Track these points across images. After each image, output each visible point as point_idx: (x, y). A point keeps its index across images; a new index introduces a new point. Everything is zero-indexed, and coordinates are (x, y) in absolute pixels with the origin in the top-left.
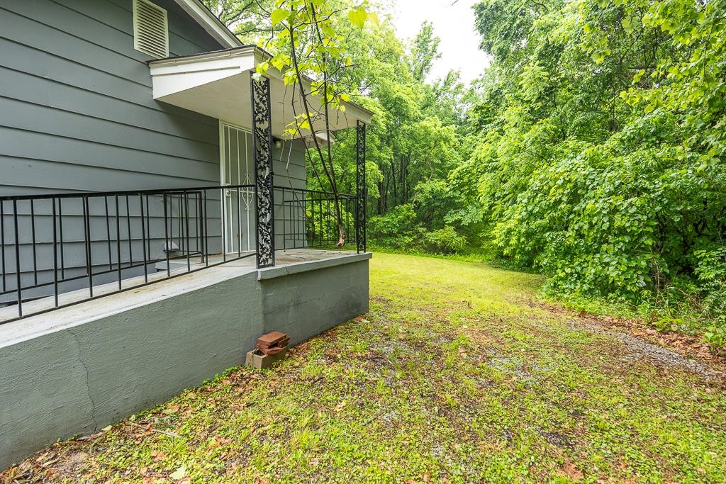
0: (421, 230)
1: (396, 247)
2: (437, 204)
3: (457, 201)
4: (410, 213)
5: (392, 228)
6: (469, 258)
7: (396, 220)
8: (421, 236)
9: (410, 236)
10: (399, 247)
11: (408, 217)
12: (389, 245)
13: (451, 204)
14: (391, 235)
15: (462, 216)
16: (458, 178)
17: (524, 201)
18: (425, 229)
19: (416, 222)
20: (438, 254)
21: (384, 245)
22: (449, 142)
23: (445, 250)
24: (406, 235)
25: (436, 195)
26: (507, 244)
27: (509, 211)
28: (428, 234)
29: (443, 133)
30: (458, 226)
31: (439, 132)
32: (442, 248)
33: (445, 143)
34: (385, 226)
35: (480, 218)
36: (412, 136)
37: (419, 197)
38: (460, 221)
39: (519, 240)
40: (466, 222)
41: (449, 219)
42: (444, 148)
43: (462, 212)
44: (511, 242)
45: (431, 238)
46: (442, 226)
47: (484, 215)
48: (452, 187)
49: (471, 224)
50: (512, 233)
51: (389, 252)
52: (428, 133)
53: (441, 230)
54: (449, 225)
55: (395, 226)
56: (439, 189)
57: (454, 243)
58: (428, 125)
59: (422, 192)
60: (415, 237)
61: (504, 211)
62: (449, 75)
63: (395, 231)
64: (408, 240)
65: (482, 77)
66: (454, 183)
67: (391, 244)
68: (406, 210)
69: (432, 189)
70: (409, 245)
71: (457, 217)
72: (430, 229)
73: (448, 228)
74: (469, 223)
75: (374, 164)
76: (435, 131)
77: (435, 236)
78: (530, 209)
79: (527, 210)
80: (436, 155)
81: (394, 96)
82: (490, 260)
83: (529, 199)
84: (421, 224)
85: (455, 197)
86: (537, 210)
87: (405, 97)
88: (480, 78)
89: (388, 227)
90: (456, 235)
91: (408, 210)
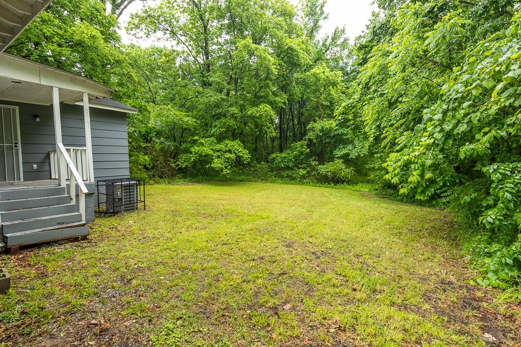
0: (313, 163)
1: (292, 179)
2: (328, 140)
3: (345, 137)
4: (304, 149)
5: (288, 162)
6: (357, 187)
7: (292, 155)
8: (314, 169)
9: (304, 168)
10: (295, 179)
11: (302, 153)
12: (287, 177)
13: (340, 140)
14: (288, 168)
15: (350, 150)
16: (343, 114)
17: (436, 117)
18: (317, 163)
19: (309, 156)
20: (329, 184)
21: (282, 177)
22: (336, 86)
23: (335, 180)
24: (301, 168)
25: (326, 133)
26: (404, 181)
27: (403, 138)
28: (320, 166)
29: (331, 78)
30: (346, 159)
31: (327, 77)
32: (333, 178)
33: (333, 88)
34: (282, 161)
35: (365, 151)
36: (304, 83)
37: (311, 135)
38: (348, 155)
39: (422, 175)
40: (353, 155)
41: (339, 153)
42: (333, 92)
43: (350, 147)
44: (411, 179)
45: (322, 170)
46: (332, 159)
47: (370, 146)
48: (338, 122)
49: (358, 157)
50: (413, 166)
51: (285, 183)
52: (318, 79)
53: (331, 163)
54: (338, 158)
55: (291, 160)
56: (328, 127)
57: (343, 174)
58: (318, 72)
59: (314, 131)
60: (309, 169)
61: (396, 138)
62: (335, 31)
63: (291, 164)
64: (302, 172)
65: (364, 33)
66: (340, 118)
67: (288, 176)
68: (300, 147)
69: (322, 127)
70: (303, 177)
71: (344, 152)
72: (321, 162)
73: (337, 161)
74: (356, 157)
75: (268, 106)
76: (323, 77)
77: (325, 169)
78: (447, 127)
79: (442, 130)
80: (326, 99)
81: (286, 47)
82: (377, 190)
83: (445, 113)
84: (314, 158)
85: (343, 134)
86: (463, 128)
87: (295, 47)
88: (363, 34)
89: (285, 162)
90: (344, 167)
91: (302, 146)
